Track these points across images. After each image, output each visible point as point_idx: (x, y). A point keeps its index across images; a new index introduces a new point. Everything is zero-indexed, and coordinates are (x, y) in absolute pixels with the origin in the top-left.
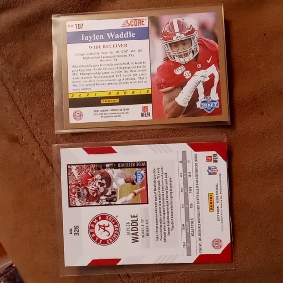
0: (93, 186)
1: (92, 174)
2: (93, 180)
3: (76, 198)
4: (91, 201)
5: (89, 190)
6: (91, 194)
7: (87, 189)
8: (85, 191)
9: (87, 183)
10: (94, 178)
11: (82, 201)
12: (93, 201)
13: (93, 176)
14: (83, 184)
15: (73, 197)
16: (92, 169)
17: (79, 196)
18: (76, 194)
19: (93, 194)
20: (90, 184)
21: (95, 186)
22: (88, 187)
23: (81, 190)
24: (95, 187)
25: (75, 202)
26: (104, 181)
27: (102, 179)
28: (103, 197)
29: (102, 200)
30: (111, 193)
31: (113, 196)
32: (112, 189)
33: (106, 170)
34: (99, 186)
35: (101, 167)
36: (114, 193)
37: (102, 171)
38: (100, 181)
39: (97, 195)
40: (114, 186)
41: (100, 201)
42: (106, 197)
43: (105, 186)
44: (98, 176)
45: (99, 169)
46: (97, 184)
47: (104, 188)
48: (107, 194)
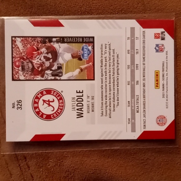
0: (38, 60)
1: (37, 48)
2: (39, 54)
3: (20, 72)
4: (35, 75)
5: (34, 64)
6: (36, 68)
7: (32, 63)
8: (30, 65)
9: (32, 57)
10: (40, 51)
11: (26, 75)
12: (38, 75)
13: (38, 49)
14: (28, 57)
15: (17, 71)
16: (38, 42)
17: (23, 69)
18: (20, 68)
19: (38, 68)
20: (35, 58)
21: (40, 59)
22: (33, 61)
23: (25, 63)
24: (40, 61)
25: (19, 76)
26: (50, 56)
27: (47, 53)
28: (49, 72)
29: (47, 74)
30: (57, 68)
31: (59, 71)
32: (58, 64)
33: (52, 43)
34: (44, 60)
35: (47, 40)
36: (60, 68)
37: (48, 44)
38: (46, 55)
39: (42, 70)
40: (60, 60)
41: (45, 75)
42: (51, 72)
43: (51, 60)
44: (44, 50)
45: (44, 42)
46: (42, 58)
47: (50, 62)
48: (53, 69)
